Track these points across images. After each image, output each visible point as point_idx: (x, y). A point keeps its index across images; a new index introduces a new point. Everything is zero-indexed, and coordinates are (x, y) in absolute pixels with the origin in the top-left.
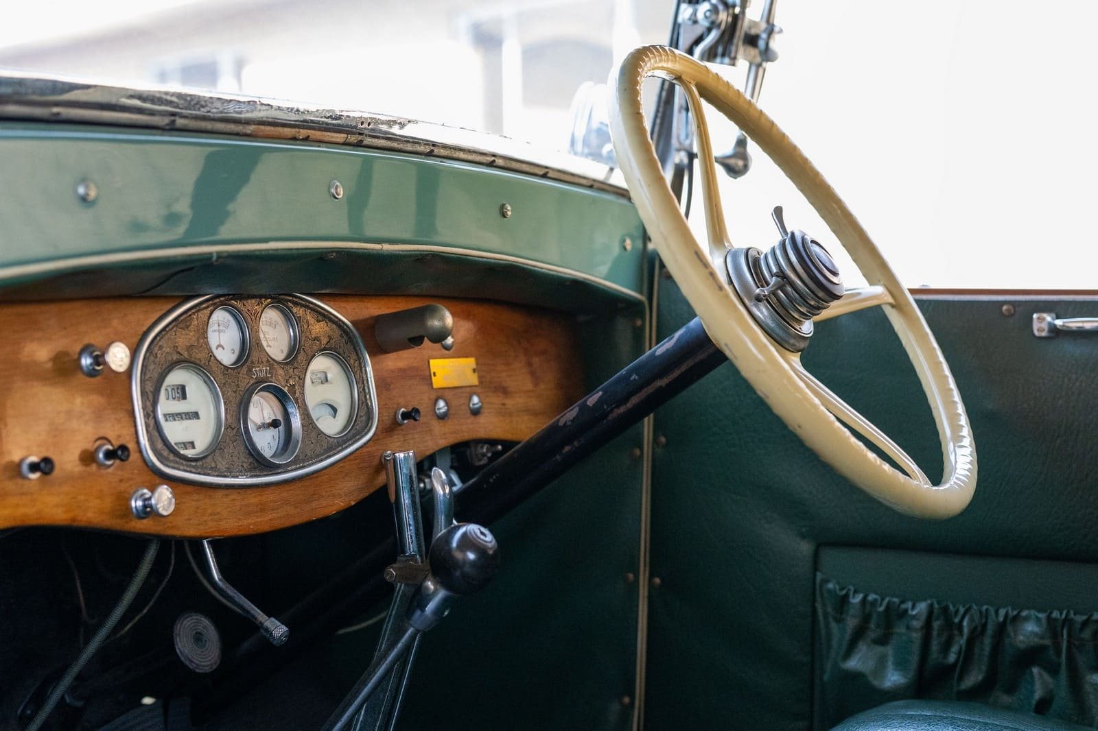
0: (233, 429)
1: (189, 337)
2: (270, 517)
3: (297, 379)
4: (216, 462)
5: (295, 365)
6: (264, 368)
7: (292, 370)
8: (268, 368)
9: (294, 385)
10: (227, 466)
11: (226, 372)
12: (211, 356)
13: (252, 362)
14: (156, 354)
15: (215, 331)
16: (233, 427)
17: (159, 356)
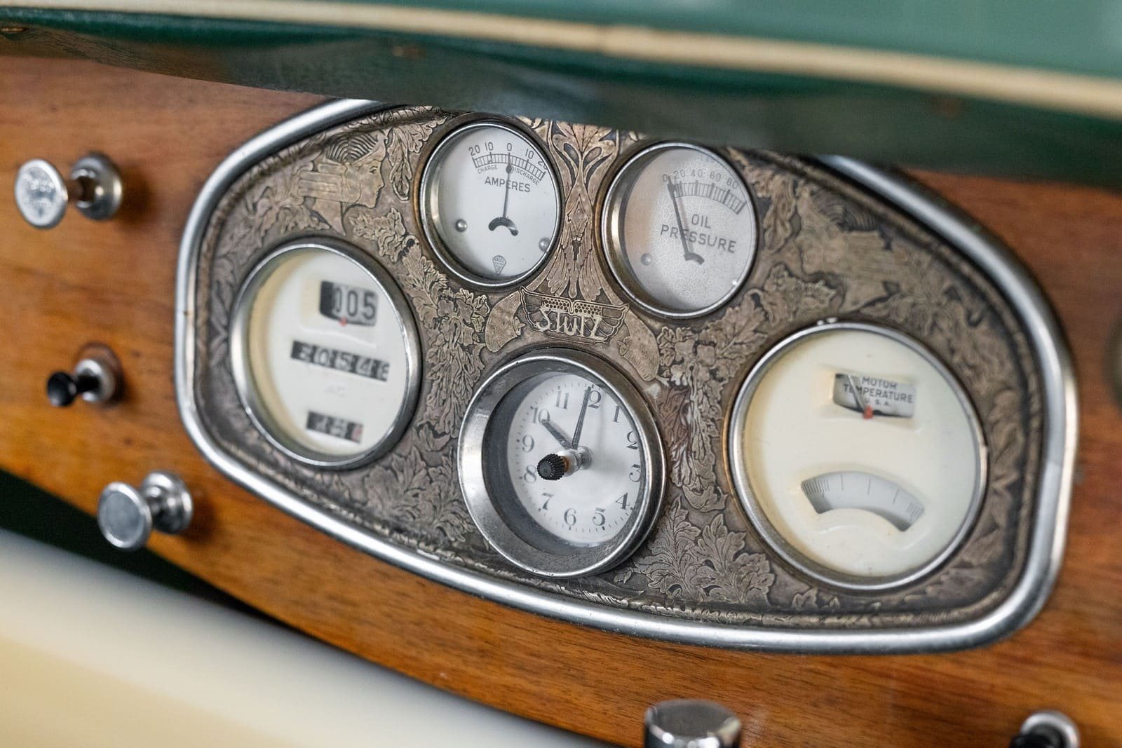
0: (436, 435)
1: (353, 182)
2: (508, 680)
3: (704, 374)
4: (366, 492)
5: (708, 333)
6: (583, 315)
7: (689, 344)
8: (598, 318)
9: (685, 390)
10: (396, 512)
11: (449, 293)
12: (411, 243)
13: (545, 289)
14: (255, 205)
15: (495, 181)
16: (439, 429)
17: (260, 210)
